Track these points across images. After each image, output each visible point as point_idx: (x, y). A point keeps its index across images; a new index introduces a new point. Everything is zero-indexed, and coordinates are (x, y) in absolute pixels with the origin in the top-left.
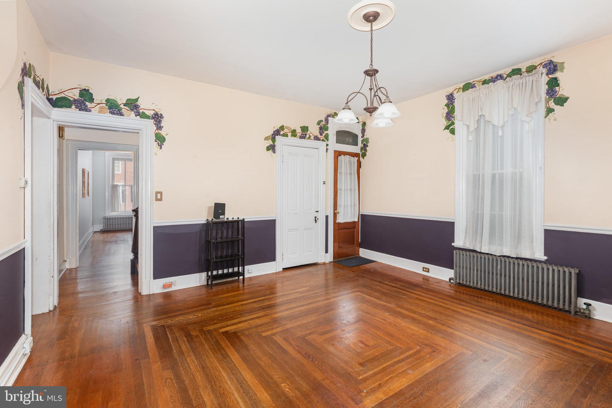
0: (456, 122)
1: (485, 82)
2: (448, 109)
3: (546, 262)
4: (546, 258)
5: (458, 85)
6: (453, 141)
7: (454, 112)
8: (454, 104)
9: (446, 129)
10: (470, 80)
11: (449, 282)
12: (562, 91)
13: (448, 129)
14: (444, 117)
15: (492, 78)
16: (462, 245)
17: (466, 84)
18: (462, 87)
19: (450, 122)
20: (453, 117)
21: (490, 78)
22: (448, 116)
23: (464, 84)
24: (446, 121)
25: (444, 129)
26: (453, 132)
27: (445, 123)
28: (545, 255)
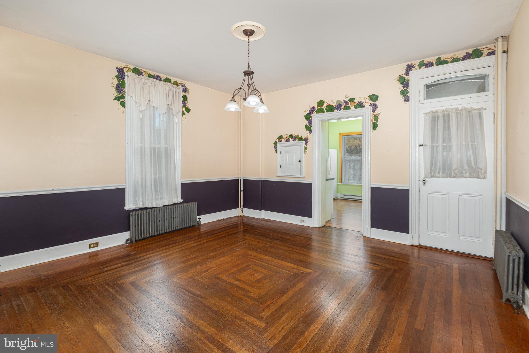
0: (126, 96)
1: (150, 76)
2: (118, 81)
3: (182, 202)
4: (182, 200)
5: (129, 65)
6: (123, 113)
7: (125, 87)
8: (124, 80)
9: (116, 100)
10: (139, 67)
11: (126, 244)
12: (189, 105)
13: (119, 100)
14: (114, 87)
15: (155, 75)
16: (134, 207)
17: (135, 68)
18: (132, 68)
19: (121, 95)
20: (123, 91)
21: (153, 75)
22: (119, 89)
23: (134, 67)
24: (116, 92)
25: (114, 99)
26: (123, 104)
27: (115, 93)
28: (182, 199)
